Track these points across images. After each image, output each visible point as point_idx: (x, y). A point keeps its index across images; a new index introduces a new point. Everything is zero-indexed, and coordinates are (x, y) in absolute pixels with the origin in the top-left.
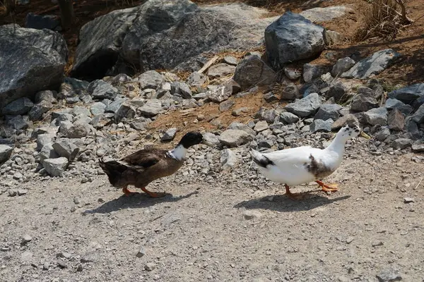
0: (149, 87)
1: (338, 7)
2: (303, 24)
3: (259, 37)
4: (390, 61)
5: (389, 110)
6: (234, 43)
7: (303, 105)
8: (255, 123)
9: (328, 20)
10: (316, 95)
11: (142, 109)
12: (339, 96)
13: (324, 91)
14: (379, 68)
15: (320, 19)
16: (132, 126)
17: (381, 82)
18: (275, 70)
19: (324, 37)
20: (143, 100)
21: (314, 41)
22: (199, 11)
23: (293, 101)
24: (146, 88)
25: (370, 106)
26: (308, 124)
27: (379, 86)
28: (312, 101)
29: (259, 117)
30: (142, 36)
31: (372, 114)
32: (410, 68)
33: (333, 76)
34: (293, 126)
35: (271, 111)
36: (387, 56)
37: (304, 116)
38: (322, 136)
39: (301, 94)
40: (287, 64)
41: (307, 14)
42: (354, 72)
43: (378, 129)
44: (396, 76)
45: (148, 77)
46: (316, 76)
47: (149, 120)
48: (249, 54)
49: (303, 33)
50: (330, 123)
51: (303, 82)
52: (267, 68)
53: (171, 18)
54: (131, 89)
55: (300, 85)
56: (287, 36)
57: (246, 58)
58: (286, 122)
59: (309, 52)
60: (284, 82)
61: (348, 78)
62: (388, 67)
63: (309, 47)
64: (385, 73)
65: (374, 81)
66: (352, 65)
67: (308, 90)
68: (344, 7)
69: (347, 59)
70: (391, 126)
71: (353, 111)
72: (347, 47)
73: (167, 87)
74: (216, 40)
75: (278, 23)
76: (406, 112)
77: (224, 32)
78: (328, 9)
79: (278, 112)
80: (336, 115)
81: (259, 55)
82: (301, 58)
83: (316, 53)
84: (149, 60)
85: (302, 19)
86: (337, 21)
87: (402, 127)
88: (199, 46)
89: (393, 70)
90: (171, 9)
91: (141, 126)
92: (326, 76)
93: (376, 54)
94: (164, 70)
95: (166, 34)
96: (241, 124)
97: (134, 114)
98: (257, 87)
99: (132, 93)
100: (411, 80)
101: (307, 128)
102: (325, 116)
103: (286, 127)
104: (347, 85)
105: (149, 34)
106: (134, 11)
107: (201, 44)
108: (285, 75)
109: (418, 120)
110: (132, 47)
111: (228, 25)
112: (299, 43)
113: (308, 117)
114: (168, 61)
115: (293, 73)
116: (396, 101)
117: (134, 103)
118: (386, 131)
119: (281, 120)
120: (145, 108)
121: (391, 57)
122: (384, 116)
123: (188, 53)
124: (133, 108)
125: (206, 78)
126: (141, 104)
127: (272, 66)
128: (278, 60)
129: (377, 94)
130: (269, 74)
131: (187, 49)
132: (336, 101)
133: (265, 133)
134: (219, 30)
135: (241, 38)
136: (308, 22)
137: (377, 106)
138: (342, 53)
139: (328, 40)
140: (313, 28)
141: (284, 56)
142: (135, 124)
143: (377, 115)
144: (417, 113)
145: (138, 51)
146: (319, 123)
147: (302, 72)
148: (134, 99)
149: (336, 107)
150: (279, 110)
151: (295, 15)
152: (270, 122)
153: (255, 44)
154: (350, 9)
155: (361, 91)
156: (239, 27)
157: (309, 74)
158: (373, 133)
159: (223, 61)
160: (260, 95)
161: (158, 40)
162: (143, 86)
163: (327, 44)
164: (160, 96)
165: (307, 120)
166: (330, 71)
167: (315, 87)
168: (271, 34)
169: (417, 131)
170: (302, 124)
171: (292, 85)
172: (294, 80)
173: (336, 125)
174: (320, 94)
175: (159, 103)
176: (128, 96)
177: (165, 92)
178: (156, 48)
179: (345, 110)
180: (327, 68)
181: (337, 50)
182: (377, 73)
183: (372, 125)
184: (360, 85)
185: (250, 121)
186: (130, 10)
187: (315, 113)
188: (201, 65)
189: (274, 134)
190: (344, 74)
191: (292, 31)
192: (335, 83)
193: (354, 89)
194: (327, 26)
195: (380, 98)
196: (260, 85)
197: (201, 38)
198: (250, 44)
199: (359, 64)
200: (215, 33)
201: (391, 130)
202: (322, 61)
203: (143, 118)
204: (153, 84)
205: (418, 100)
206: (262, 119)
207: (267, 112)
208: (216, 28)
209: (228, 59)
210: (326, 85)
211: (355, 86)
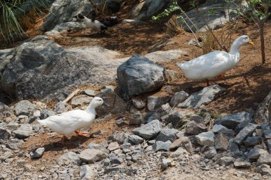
0: (23, 114)
1: (176, 51)
2: (147, 65)
3: (113, 74)
4: (216, 94)
5: (216, 133)
6: (92, 78)
7: (147, 129)
8: (109, 143)
9: (167, 61)
10: (157, 121)
11: (16, 132)
12: (176, 122)
13: (163, 118)
14: (207, 100)
15: (161, 60)
16: (7, 146)
17: (209, 112)
18: (125, 101)
19: (164, 75)
20: (17, 124)
21: (157, 78)
22: (66, 53)
23: (139, 126)
24: (20, 114)
25: (200, 131)
26: (151, 144)
27: (208, 114)
28: (154, 126)
29: (111, 139)
30: (18, 72)
31: (202, 137)
32: (233, 100)
33: (171, 106)
34: (139, 146)
35: (122, 134)
36: (214, 90)
37: (148, 138)
38: (162, 155)
39: (146, 121)
40: (135, 96)
41: (150, 56)
42: (188, 102)
43: (207, 149)
44: (221, 106)
45: (22, 105)
46: (158, 106)
47: (22, 141)
48: (104, 88)
49: (147, 72)
50: (169, 144)
51: (147, 110)
52: (119, 99)
53: (42, 58)
54: (8, 115)
55: (145, 114)
56: (135, 74)
57: (102, 91)
58: (133, 143)
59: (152, 87)
60: (133, 111)
61: (183, 108)
62: (215, 99)
63: (152, 83)
64: (213, 104)
65: (204, 111)
66: (186, 98)
67: (151, 117)
68: (180, 51)
69: (183, 93)
70: (217, 147)
71: (186, 134)
72: (182, 82)
73: (37, 114)
74: (78, 76)
75: (128, 63)
76: (229, 135)
77: (84, 70)
78: (167, 52)
79: (127, 135)
80: (174, 138)
81: (112, 88)
82: (146, 91)
83: (157, 88)
84: (23, 91)
85: (146, 60)
86: (174, 61)
87: (226, 148)
88: (64, 80)
89: (219, 102)
90: (42, 51)
91: (15, 146)
92: (166, 106)
93: (205, 90)
94: (35, 99)
95: (38, 71)
96: (97, 145)
97: (9, 136)
98: (110, 115)
99: (8, 119)
100: (233, 109)
101: (150, 148)
102: (165, 138)
103: (133, 147)
104: (182, 114)
105: (23, 71)
106: (12, 52)
107: (66, 79)
108: (132, 105)
109: (239, 142)
110: (9, 81)
111: (88, 64)
112: (144, 79)
113: (152, 139)
114: (39, 93)
115: (139, 104)
116: (221, 127)
117: (10, 127)
118: (213, 151)
119: (129, 141)
120: (19, 131)
121: (217, 92)
122: (212, 139)
123: (56, 86)
124: (9, 131)
125: (69, 106)
126: (15, 128)
127: (122, 97)
128: (127, 92)
129: (206, 121)
130: (120, 104)
131: (55, 83)
132: (174, 126)
133: (116, 152)
134: (81, 68)
135: (99, 75)
136: (151, 63)
137: (206, 130)
138: (178, 88)
139: (167, 77)
140: (155, 67)
141: (132, 90)
142: (10, 145)
143: (207, 138)
144: (238, 136)
145: (15, 84)
146: (160, 144)
147: (147, 102)
148: (10, 124)
149: (174, 131)
150: (128, 134)
151: (141, 57)
152: (120, 143)
153: (109, 79)
154: (186, 53)
155: (193, 118)
156: (96, 66)
157: (152, 104)
158: (203, 152)
159: (84, 93)
160: (113, 121)
161: (31, 75)
162: (17, 113)
163: (166, 80)
164: (31, 121)
165: (150, 142)
166: (169, 102)
167: (156, 114)
168: (122, 72)
169: (238, 151)
170: (146, 145)
171: (138, 113)
172: (140, 109)
173: (173, 146)
174: (161, 120)
175: (31, 127)
176: (5, 121)
177: (36, 118)
178: (29, 82)
179: (181, 133)
180: (167, 100)
181: (175, 85)
182: (206, 104)
183: (202, 146)
184: (192, 114)
185: (104, 142)
186: (9, 50)
187: (157, 136)
188: (66, 96)
189: (124, 153)
190: (180, 105)
191: (139, 70)
192: (173, 112)
193: (188, 117)
194: (167, 66)
195: (208, 123)
196: (113, 113)
197: (66, 75)
198: (105, 79)
199: (192, 97)
200: (78, 70)
201: (218, 150)
202: (163, 94)
203: (17, 140)
204: (26, 112)
205: (239, 126)
206: (114, 141)
207: (119, 135)
208: (78, 67)
209: (88, 91)
210: (166, 113)
211: (189, 114)
